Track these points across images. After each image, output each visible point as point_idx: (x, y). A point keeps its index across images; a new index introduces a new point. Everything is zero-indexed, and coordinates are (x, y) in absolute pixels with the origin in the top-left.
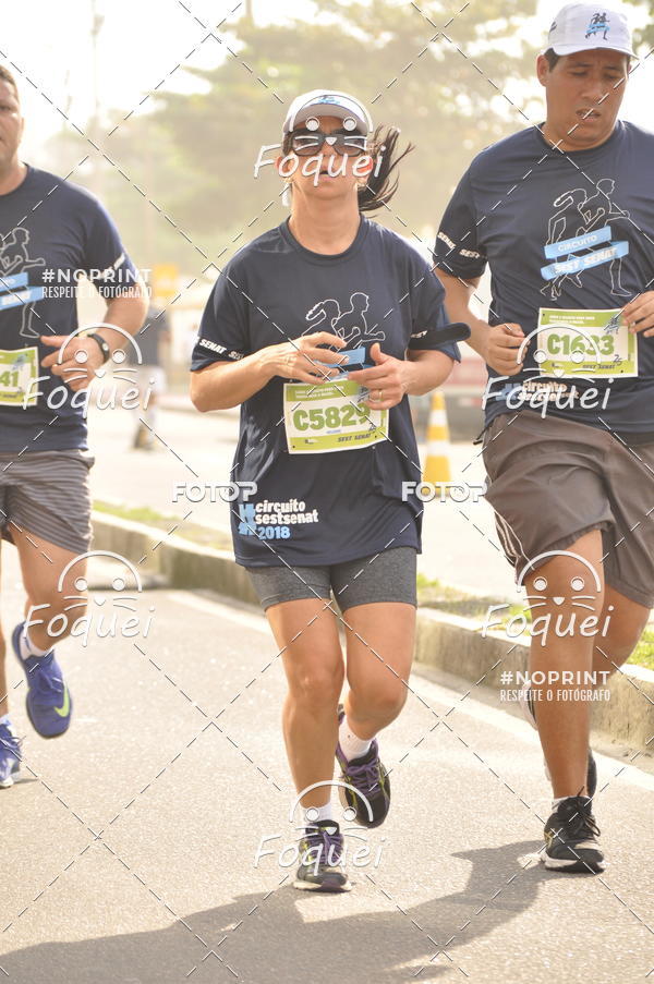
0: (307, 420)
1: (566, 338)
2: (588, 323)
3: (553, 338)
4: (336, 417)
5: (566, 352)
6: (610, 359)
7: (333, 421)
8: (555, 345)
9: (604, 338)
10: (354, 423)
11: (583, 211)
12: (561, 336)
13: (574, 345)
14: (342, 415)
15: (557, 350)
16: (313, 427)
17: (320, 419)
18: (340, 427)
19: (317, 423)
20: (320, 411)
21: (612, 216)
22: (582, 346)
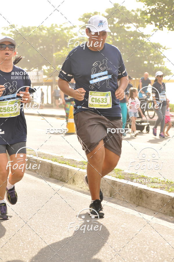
0: (3, 110)
1: (96, 99)
2: (101, 95)
3: (93, 98)
4: (9, 109)
5: (96, 102)
6: (106, 104)
7: (8, 110)
8: (93, 100)
9: (105, 99)
10: (13, 111)
11: (100, 67)
12: (95, 98)
13: (97, 100)
14: (10, 109)
15: (94, 101)
16: (4, 111)
17: (6, 110)
18: (10, 112)
19: (5, 111)
20: (6, 108)
21: (107, 69)
22: (100, 101)
